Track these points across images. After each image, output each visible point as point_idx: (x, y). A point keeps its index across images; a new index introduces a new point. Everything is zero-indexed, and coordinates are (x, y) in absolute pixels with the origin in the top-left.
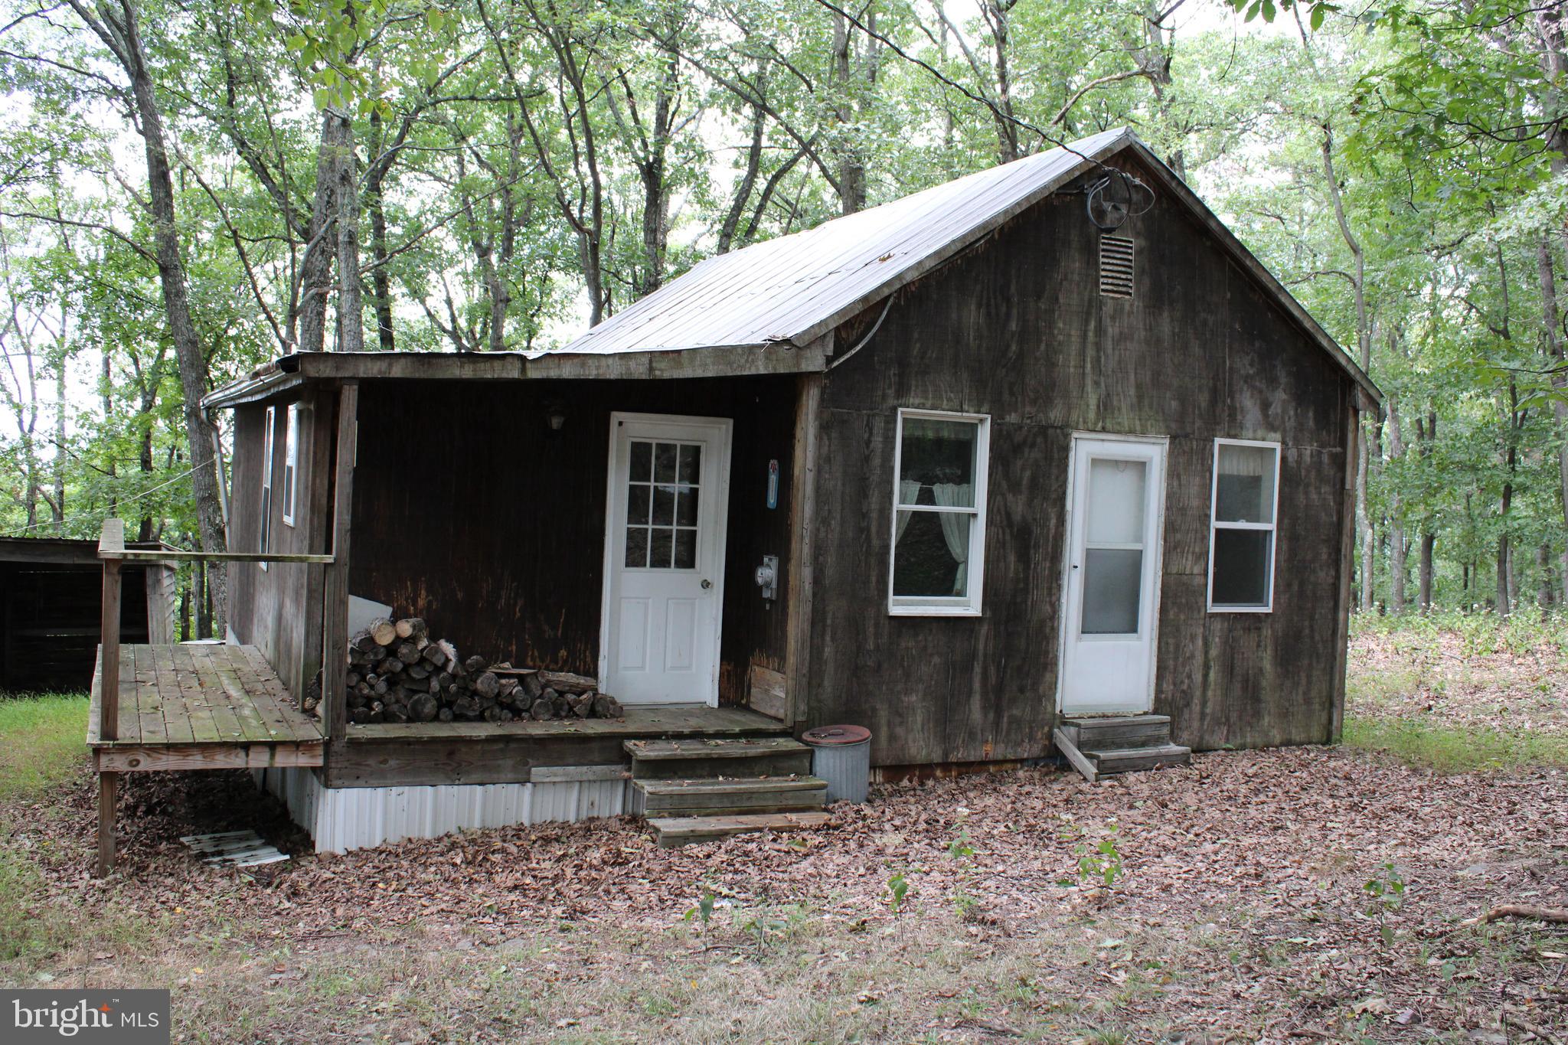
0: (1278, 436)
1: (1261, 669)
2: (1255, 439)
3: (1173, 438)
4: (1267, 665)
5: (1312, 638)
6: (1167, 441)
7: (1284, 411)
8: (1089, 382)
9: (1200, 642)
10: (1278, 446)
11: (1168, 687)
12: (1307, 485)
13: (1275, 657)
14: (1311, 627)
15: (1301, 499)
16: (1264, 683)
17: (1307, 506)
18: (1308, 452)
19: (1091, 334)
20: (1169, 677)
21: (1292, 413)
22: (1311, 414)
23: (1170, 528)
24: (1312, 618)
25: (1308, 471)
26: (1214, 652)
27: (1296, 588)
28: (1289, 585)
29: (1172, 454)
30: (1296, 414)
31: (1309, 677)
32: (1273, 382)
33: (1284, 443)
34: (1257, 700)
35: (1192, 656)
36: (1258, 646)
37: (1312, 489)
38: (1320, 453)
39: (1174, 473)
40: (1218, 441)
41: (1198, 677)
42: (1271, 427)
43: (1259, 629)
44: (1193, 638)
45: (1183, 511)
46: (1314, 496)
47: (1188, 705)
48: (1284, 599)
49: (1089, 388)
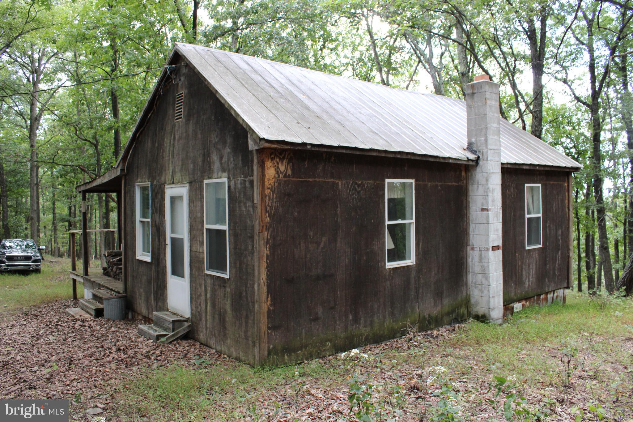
0: (226, 174)
1: (226, 311)
2: (218, 178)
3: (191, 183)
4: (228, 308)
5: (247, 298)
6: (188, 185)
7: (229, 159)
8: (170, 162)
9: (203, 288)
10: (226, 180)
11: (194, 309)
12: (240, 202)
13: (232, 305)
14: (246, 291)
15: (238, 211)
16: (227, 319)
17: (240, 215)
18: (239, 181)
19: (172, 141)
20: (194, 303)
21: (232, 159)
22: (240, 158)
23: (192, 229)
24: (246, 287)
25: (240, 194)
26: (209, 295)
27: (238, 266)
28: (235, 263)
29: (190, 191)
30: (234, 160)
31: (247, 323)
32: (224, 143)
33: (229, 178)
34: (225, 328)
35: (200, 295)
36: (224, 297)
37: (242, 205)
38: (245, 181)
39: (191, 201)
40: (206, 181)
41: (203, 306)
42: (224, 171)
43: (225, 287)
44: (200, 285)
45: (195, 218)
46: (244, 209)
47: (201, 320)
48: (234, 270)
49: (170, 165)
